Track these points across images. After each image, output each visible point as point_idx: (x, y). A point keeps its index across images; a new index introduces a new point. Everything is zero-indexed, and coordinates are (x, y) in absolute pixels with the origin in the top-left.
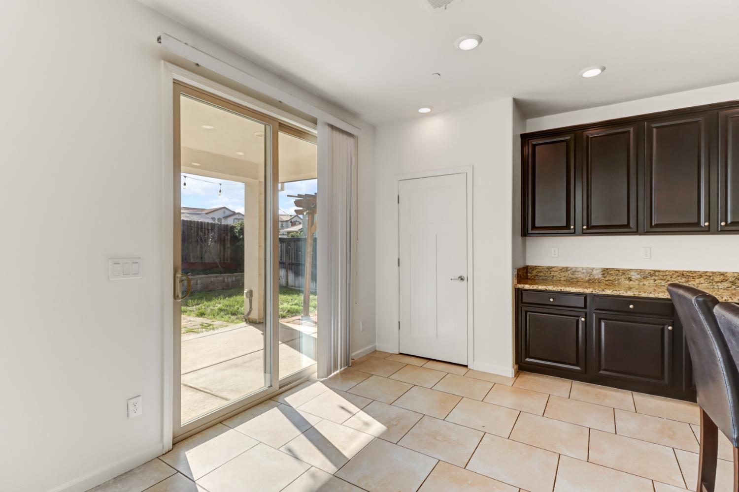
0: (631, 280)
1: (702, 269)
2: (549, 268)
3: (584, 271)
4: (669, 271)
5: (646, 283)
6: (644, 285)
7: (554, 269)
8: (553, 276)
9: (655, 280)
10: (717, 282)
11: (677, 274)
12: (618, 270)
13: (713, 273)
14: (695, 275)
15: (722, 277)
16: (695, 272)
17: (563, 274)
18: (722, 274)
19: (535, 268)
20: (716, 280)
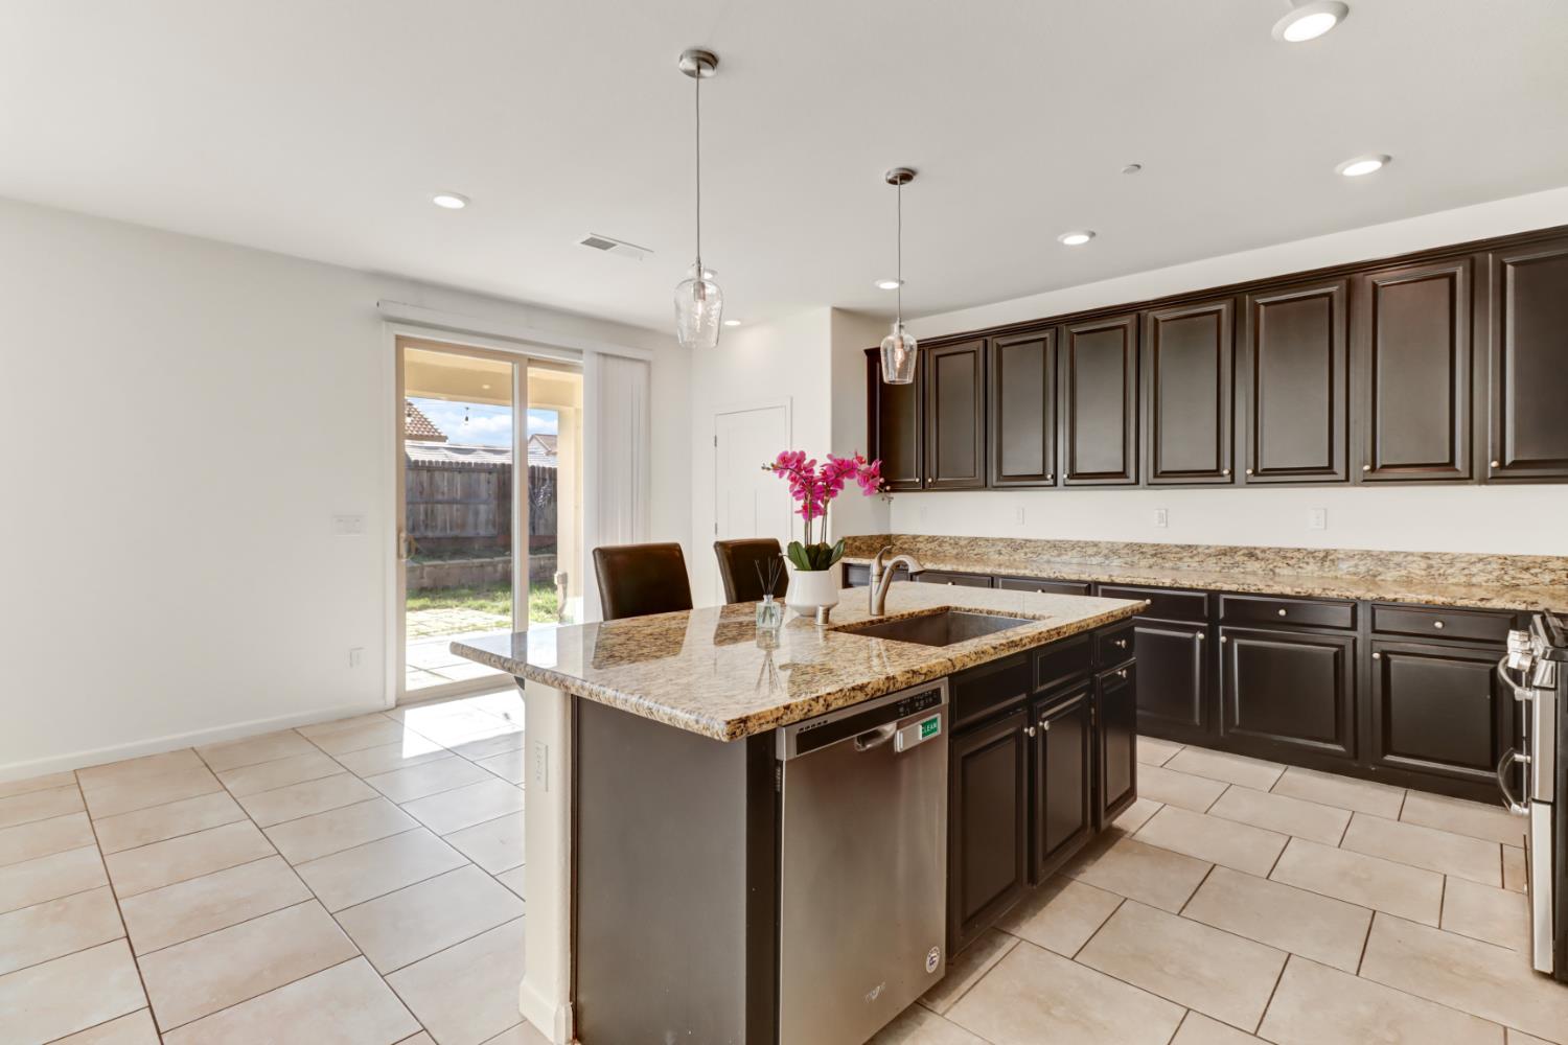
0: (1000, 554)
1: (1074, 537)
2: (915, 537)
3: (952, 541)
4: (1041, 541)
5: (1016, 557)
6: (1015, 560)
7: (919, 539)
8: (919, 549)
9: (1026, 554)
10: (1090, 556)
11: (1049, 545)
12: (987, 540)
13: (1086, 543)
14: (1066, 546)
15: (1095, 549)
16: (1068, 542)
17: (929, 546)
18: (1095, 545)
19: (898, 537)
20: (1089, 553)
